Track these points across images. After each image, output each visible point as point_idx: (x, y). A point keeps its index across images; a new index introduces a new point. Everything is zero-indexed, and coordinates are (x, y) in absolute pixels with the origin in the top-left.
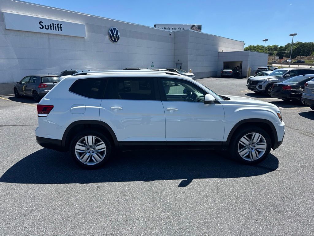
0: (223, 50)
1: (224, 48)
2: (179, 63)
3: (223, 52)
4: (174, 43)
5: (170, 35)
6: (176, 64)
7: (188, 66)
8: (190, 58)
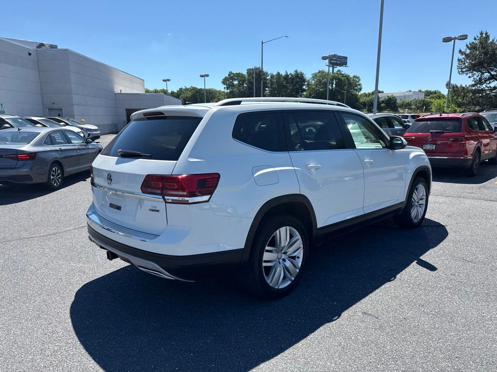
0: (121, 91)
1: (122, 87)
2: (54, 107)
3: (121, 94)
4: (39, 71)
5: (30, 54)
6: (48, 110)
7: (75, 115)
8: (76, 99)
